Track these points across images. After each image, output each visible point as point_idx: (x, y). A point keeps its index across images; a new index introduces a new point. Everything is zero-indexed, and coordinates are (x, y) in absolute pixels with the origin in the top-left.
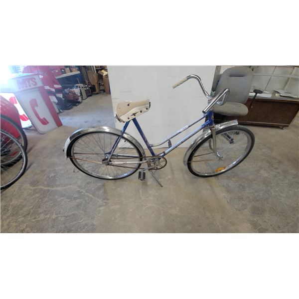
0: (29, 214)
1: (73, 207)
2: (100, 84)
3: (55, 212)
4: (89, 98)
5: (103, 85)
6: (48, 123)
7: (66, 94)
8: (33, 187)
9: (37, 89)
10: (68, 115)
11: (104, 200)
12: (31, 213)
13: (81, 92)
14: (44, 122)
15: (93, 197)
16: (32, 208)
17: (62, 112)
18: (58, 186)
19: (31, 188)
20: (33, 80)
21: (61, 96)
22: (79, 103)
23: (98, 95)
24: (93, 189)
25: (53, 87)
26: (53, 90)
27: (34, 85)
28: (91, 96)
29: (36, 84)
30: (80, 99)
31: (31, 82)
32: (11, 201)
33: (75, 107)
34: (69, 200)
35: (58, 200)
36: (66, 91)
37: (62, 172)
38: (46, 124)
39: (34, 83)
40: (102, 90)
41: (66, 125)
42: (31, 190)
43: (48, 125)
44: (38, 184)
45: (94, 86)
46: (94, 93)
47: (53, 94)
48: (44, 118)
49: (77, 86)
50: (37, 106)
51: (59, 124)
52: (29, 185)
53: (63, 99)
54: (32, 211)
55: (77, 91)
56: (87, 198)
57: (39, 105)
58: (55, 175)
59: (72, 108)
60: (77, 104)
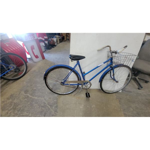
0: (20, 110)
1: (40, 112)
2: (67, 35)
3: (31, 112)
4: (61, 43)
5: (69, 37)
6: (38, 57)
7: (50, 41)
8: (25, 94)
9: (35, 40)
10: (49, 52)
11: (55, 112)
12: (21, 110)
13: (57, 40)
14: (37, 57)
15: (50, 108)
16: (22, 107)
17: (46, 51)
18: (36, 96)
19: (24, 94)
20: (33, 35)
21: (47, 42)
22: (55, 46)
23: (65, 42)
24: (51, 103)
25: (43, 38)
26: (44, 39)
27: (33, 38)
28: (62, 42)
29: (34, 37)
30: (56, 44)
31: (32, 36)
32: (14, 100)
33: (53, 48)
34: (39, 107)
35: (34, 105)
36: (50, 39)
37: (39, 88)
38: (37, 58)
39: (33, 37)
40: (68, 39)
41: (47, 59)
42: (24, 95)
43: (38, 59)
44: (28, 93)
45: (64, 37)
46: (63, 40)
47: (43, 41)
48: (37, 55)
49: (55, 37)
50: (34, 49)
51: (43, 58)
52: (24, 92)
53: (48, 44)
54: (22, 108)
55: (55, 39)
56: (47, 108)
57: (35, 48)
58: (36, 89)
59: (51, 48)
60: (54, 46)
